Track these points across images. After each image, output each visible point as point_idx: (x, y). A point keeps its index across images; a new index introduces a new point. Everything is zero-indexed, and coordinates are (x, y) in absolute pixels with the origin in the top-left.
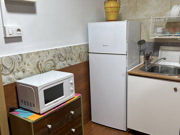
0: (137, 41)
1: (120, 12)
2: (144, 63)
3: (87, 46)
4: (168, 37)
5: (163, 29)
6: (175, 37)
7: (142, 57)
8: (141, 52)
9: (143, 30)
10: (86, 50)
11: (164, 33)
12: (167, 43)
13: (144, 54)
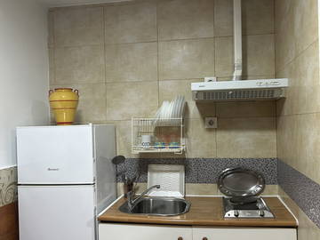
0: (110, 157)
1: (78, 108)
2: (125, 196)
3: (14, 171)
4: (159, 150)
5: (151, 137)
6: (170, 150)
7: (121, 185)
8: (119, 176)
9: (120, 139)
10: (12, 180)
11: (153, 143)
12: (159, 159)
13: (124, 180)
